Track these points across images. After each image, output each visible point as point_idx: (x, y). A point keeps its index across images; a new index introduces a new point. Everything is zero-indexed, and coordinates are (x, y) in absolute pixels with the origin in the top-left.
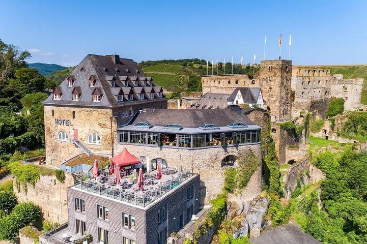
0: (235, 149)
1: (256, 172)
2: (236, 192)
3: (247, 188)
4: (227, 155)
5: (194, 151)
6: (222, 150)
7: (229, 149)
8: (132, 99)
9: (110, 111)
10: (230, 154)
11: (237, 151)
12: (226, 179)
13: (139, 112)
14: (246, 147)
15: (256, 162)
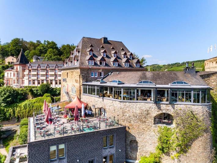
0: (170, 107)
1: (200, 139)
2: (173, 155)
3: (188, 154)
4: (161, 112)
5: (125, 103)
6: (154, 106)
7: (163, 107)
8: (104, 65)
9: (79, 70)
10: (164, 112)
11: (173, 110)
12: (160, 138)
13: (109, 74)
14: (184, 106)
15: (200, 126)
